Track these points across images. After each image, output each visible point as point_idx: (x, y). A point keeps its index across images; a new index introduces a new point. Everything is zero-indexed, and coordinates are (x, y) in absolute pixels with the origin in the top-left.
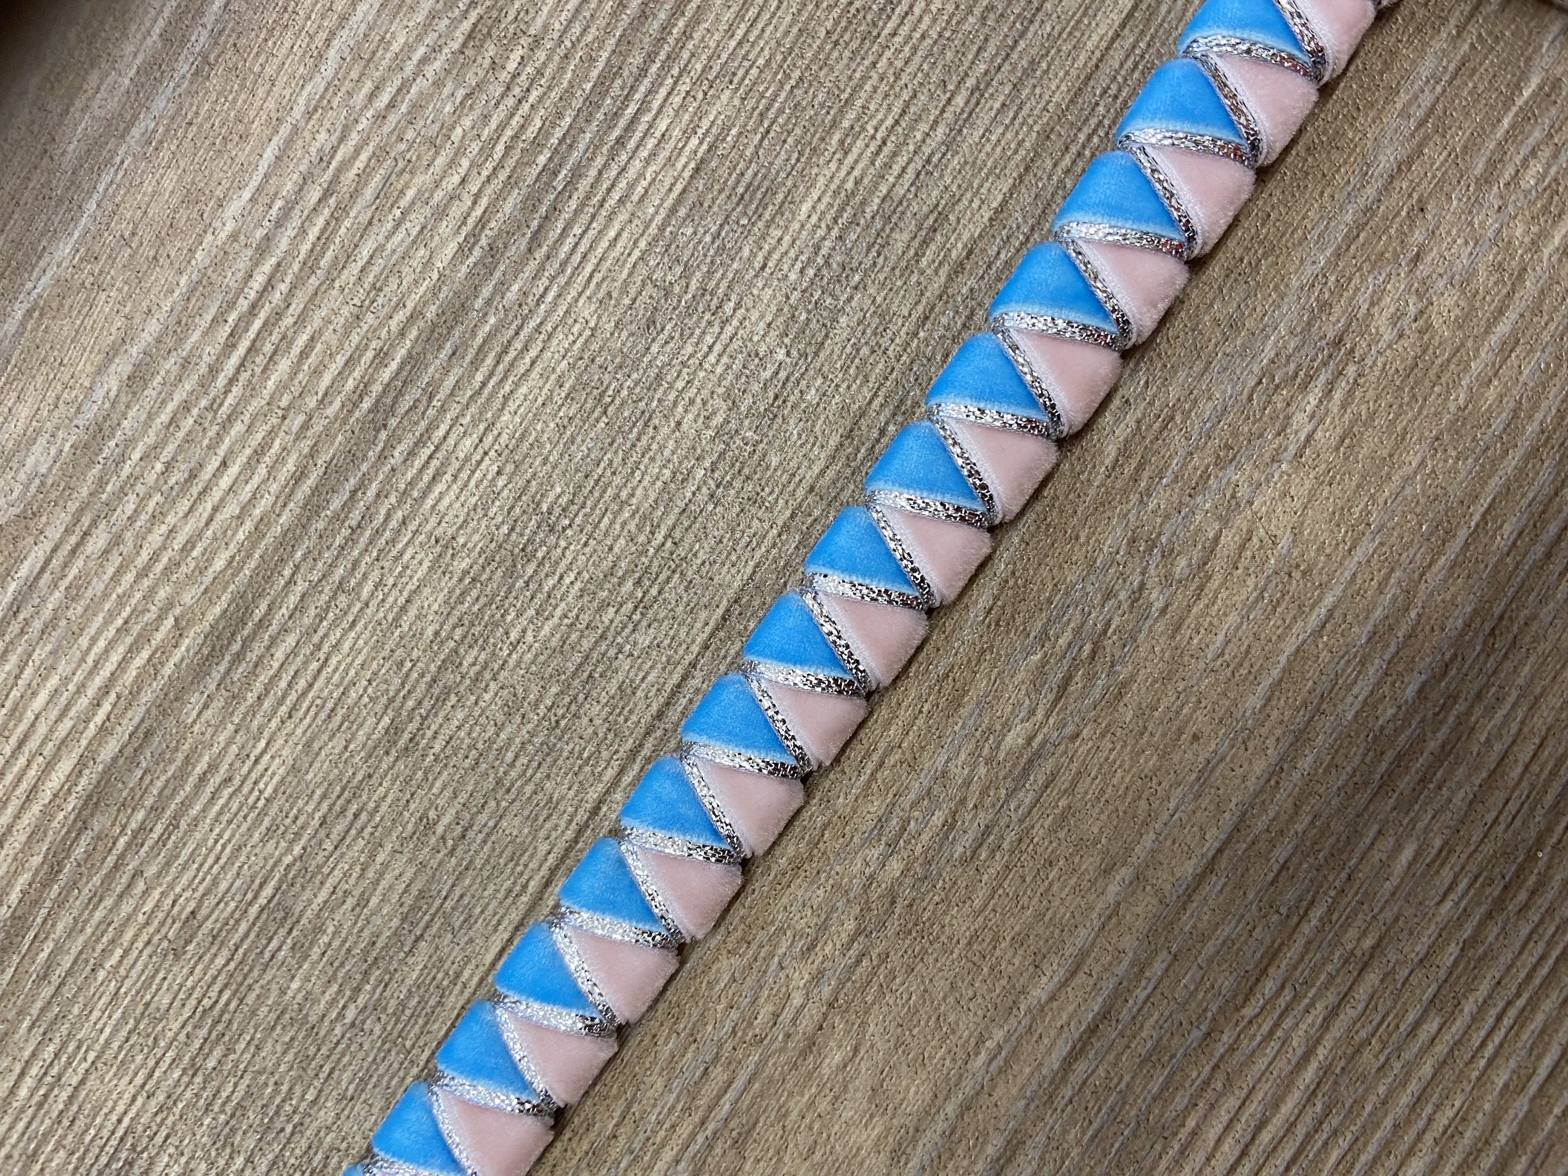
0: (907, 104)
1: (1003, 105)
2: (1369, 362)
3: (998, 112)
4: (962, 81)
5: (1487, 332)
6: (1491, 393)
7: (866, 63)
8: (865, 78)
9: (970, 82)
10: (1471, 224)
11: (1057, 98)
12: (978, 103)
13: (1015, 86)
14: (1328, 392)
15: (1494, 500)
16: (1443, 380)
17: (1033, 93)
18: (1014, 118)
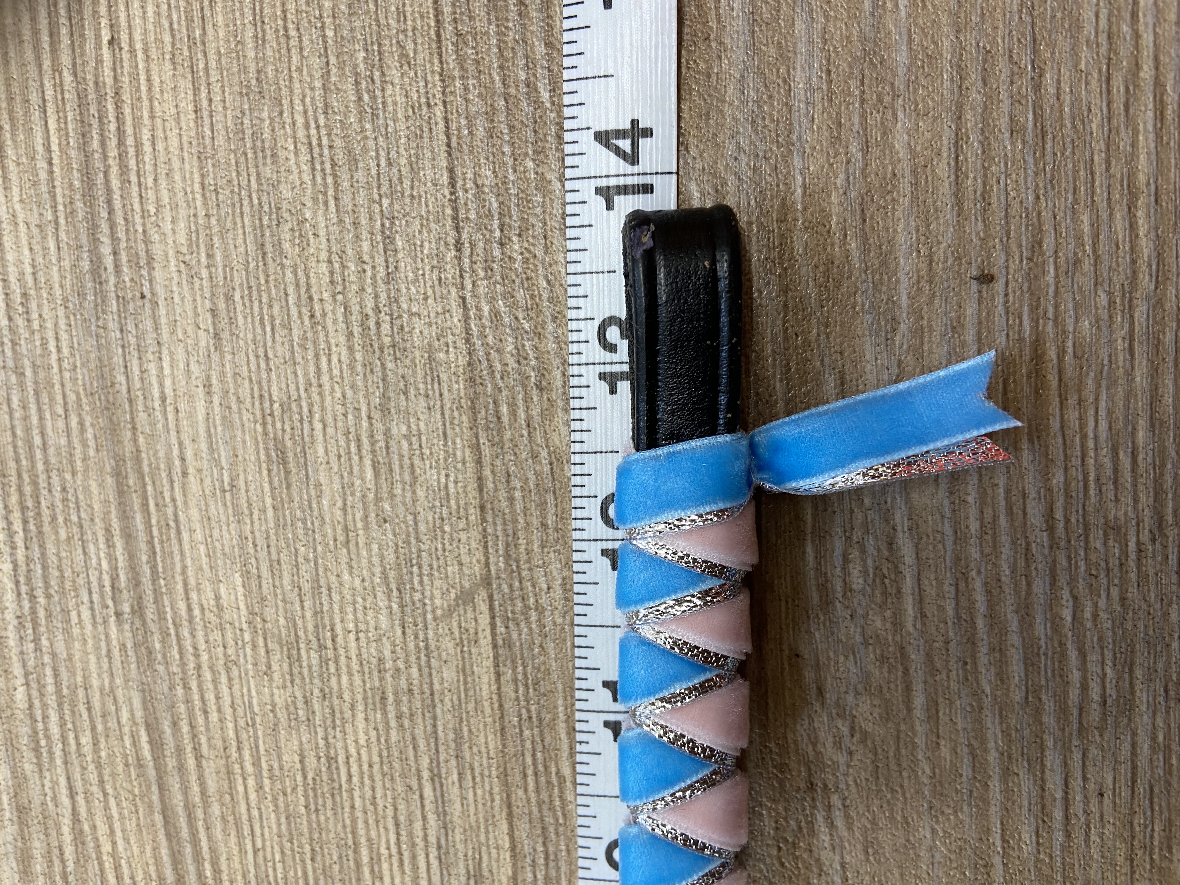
0: (395, 818)
1: (460, 774)
2: (842, 786)
3: (460, 780)
4: (420, 778)
5: (909, 710)
6: (945, 752)
7: (347, 809)
8: (354, 821)
9: (426, 774)
10: (839, 641)
11: (491, 746)
12: (442, 785)
13: (457, 757)
14: (832, 825)
15: (1002, 823)
16: (904, 765)
17: (472, 754)
18: (474, 778)
